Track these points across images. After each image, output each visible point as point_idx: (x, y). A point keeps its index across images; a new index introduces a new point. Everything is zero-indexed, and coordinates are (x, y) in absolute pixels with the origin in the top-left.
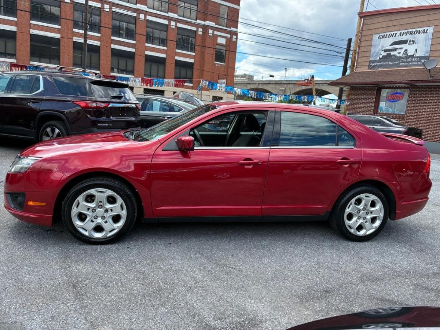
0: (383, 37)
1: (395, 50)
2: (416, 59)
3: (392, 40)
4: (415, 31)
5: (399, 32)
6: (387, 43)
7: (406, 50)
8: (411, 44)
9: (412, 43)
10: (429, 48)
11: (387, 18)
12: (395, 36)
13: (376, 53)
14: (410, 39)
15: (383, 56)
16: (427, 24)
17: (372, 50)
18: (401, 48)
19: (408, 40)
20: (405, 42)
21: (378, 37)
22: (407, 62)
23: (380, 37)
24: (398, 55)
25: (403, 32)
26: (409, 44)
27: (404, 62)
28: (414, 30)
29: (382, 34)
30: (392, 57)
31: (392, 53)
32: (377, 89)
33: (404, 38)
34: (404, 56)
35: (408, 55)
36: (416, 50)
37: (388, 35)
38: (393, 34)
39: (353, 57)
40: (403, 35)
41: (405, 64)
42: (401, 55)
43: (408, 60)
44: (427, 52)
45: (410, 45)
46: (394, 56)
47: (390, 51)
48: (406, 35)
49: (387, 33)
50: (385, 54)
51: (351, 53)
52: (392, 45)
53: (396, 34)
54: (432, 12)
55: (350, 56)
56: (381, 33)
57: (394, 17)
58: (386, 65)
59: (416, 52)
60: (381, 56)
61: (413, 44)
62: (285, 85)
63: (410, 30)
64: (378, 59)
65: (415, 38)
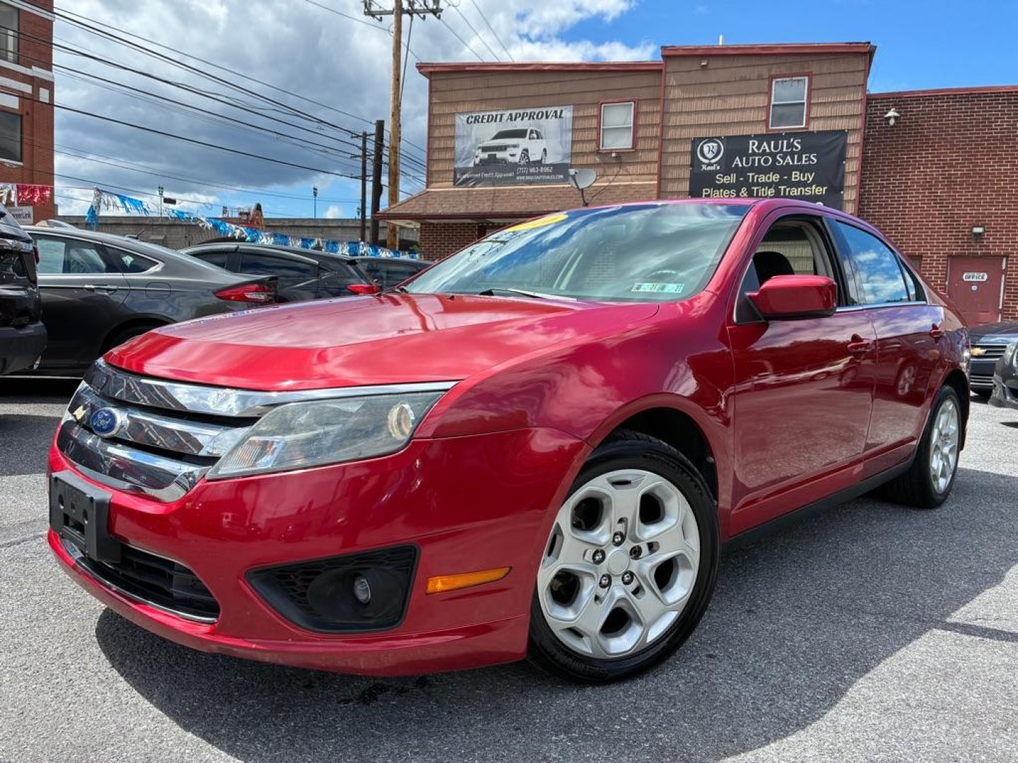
0: (476, 120)
1: (503, 148)
2: (547, 170)
3: (494, 128)
4: (539, 113)
5: (507, 114)
6: (486, 132)
7: (526, 150)
8: (534, 138)
9: (535, 135)
10: (568, 149)
11: (480, 81)
12: (501, 120)
13: (465, 153)
14: (531, 128)
15: (481, 161)
16: (560, 99)
17: (456, 146)
18: (515, 146)
19: (527, 130)
20: (520, 134)
21: (466, 119)
22: (530, 174)
23: (470, 120)
24: (511, 159)
25: (516, 114)
26: (530, 138)
27: (525, 175)
28: (537, 111)
29: (474, 115)
30: (499, 163)
31: (500, 155)
32: (478, 230)
33: (519, 125)
34: (523, 162)
35: (531, 159)
36: (545, 150)
37: (486, 117)
38: (497, 116)
39: (392, 162)
40: (515, 119)
41: (528, 178)
42: (516, 159)
43: (532, 170)
44: (565, 156)
45: (533, 141)
46: (504, 160)
47: (493, 151)
48: (522, 119)
49: (484, 114)
50: (485, 155)
51: (386, 152)
52: (497, 137)
53: (502, 115)
54: (568, 77)
55: (385, 159)
56: (471, 112)
57: (494, 81)
58: (490, 179)
59: (546, 154)
60: (477, 161)
61: (538, 138)
62: (165, 229)
63: (529, 111)
64: (471, 165)
65: (539, 126)
